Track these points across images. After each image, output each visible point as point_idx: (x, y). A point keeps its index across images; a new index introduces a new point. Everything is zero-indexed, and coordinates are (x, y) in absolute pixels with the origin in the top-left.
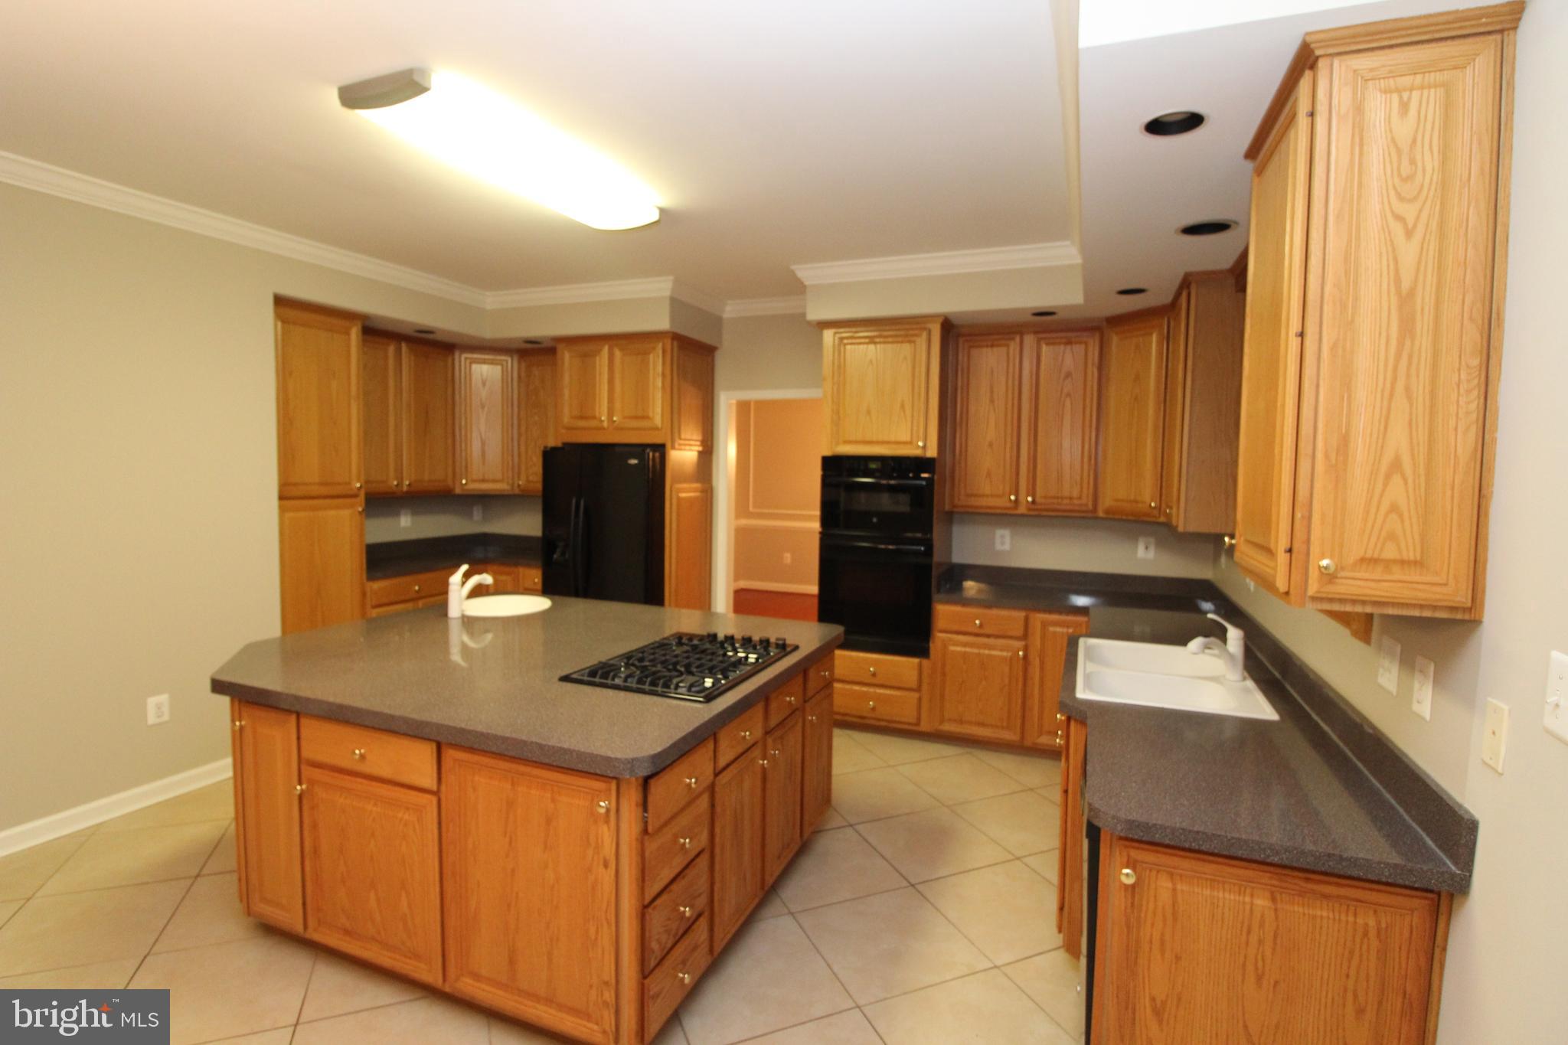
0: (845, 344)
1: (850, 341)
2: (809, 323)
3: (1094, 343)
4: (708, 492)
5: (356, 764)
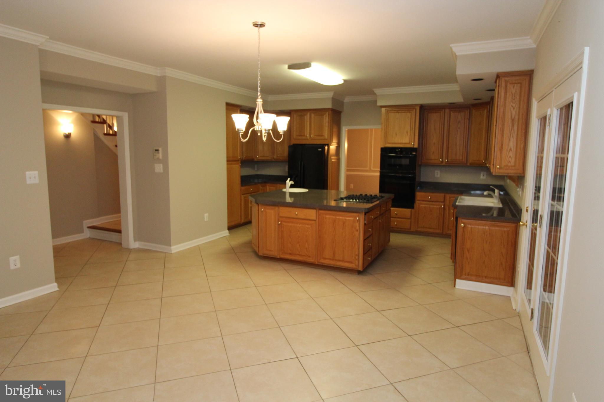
0: (389, 113)
1: (390, 112)
2: (378, 106)
3: (467, 112)
4: (339, 160)
5: (294, 216)
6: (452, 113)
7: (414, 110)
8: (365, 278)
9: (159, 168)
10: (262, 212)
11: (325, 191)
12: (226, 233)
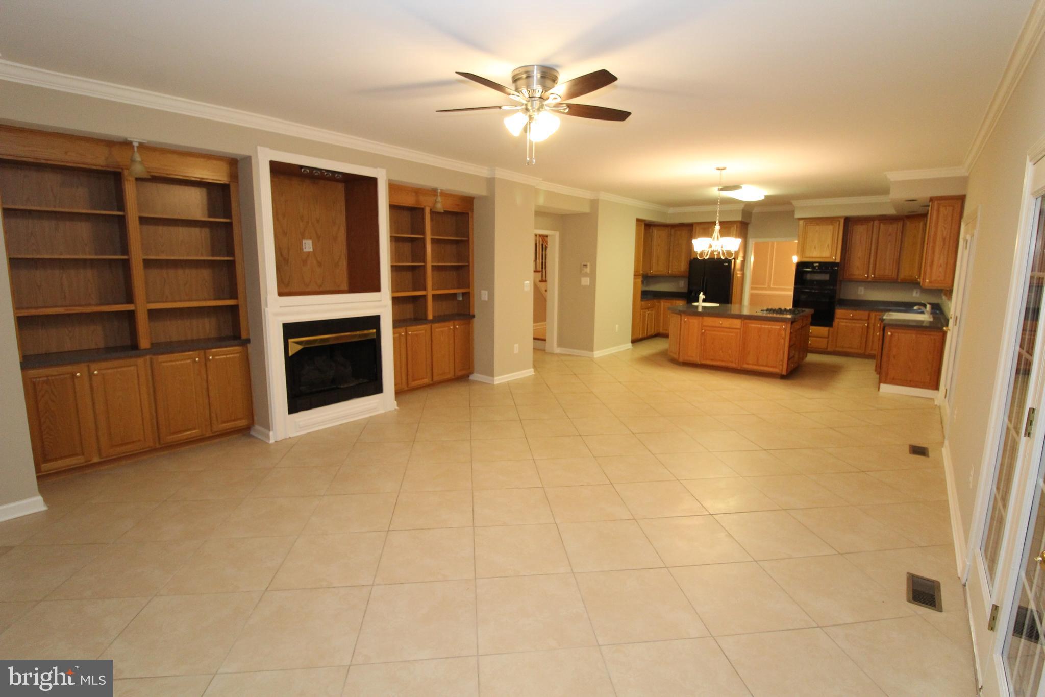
0: (807, 226)
1: (809, 224)
2: (795, 218)
3: (900, 224)
4: (743, 275)
5: (719, 325)
6: (882, 226)
7: (838, 223)
8: (789, 382)
9: (586, 281)
10: (685, 321)
11: (730, 305)
12: (630, 345)
